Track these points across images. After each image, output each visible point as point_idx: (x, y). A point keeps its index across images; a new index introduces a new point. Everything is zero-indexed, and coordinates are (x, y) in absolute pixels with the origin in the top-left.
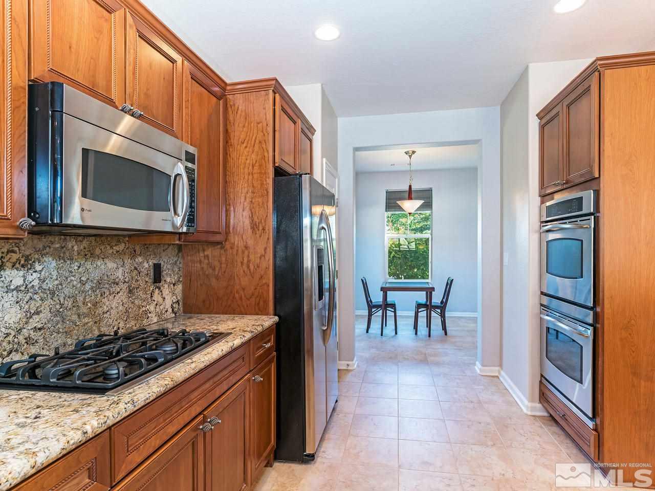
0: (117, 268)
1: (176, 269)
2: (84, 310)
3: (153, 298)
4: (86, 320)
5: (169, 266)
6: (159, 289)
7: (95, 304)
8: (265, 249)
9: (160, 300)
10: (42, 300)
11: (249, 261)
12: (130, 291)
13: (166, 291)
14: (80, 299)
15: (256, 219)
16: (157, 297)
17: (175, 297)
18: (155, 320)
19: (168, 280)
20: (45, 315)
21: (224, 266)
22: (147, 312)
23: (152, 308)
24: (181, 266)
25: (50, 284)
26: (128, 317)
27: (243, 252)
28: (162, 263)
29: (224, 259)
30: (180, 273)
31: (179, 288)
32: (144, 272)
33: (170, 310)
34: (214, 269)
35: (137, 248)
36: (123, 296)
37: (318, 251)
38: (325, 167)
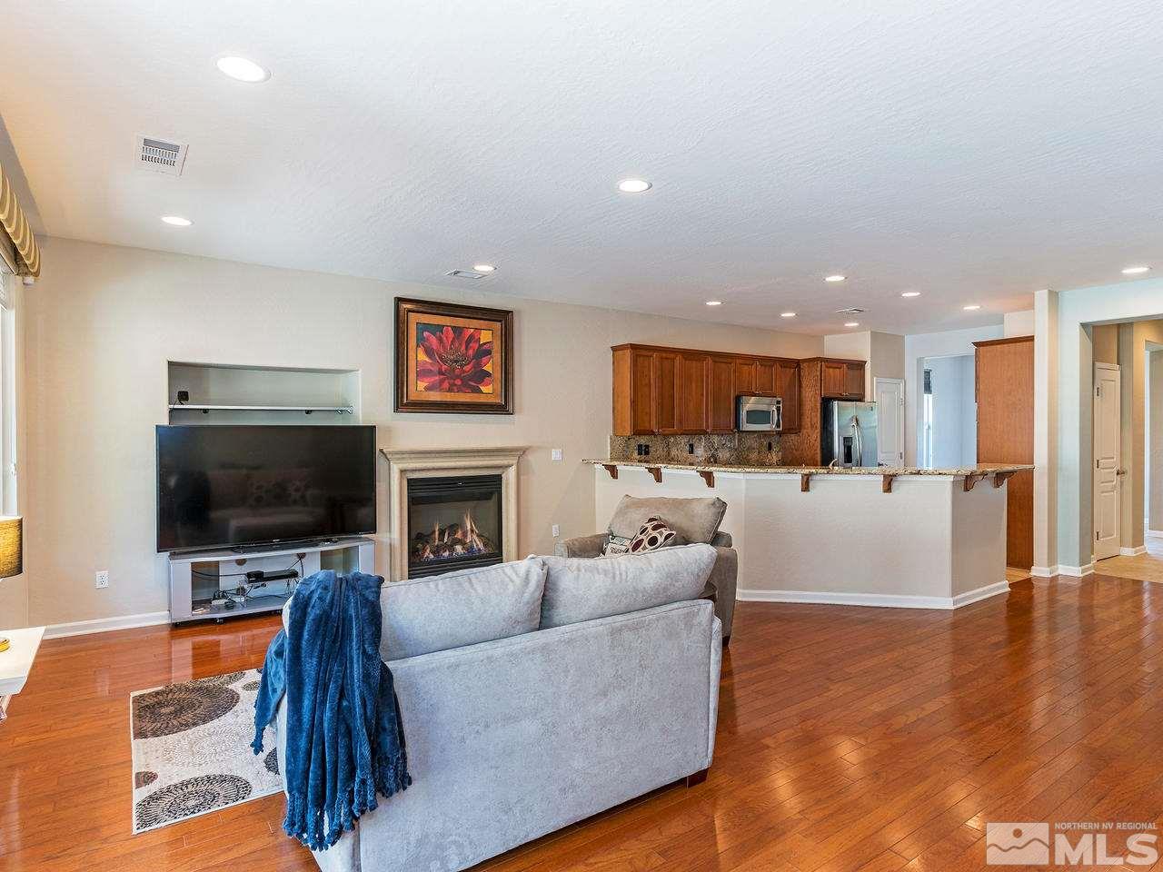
0: (754, 443)
1: (778, 445)
2: (744, 457)
3: (768, 457)
5: (775, 443)
6: (771, 453)
7: (747, 455)
8: (817, 437)
9: (771, 458)
10: (734, 452)
11: (809, 442)
12: (759, 452)
14: (743, 453)
15: (813, 423)
16: (770, 456)
17: (778, 458)
19: (775, 450)
20: (735, 456)
21: (798, 444)
22: (765, 463)
23: (767, 461)
24: (781, 443)
27: (808, 438)
28: (772, 442)
29: (798, 441)
30: (780, 447)
31: (780, 454)
32: (764, 445)
33: (776, 463)
34: (795, 446)
35: (761, 435)
36: (756, 454)
37: (845, 438)
38: (877, 383)
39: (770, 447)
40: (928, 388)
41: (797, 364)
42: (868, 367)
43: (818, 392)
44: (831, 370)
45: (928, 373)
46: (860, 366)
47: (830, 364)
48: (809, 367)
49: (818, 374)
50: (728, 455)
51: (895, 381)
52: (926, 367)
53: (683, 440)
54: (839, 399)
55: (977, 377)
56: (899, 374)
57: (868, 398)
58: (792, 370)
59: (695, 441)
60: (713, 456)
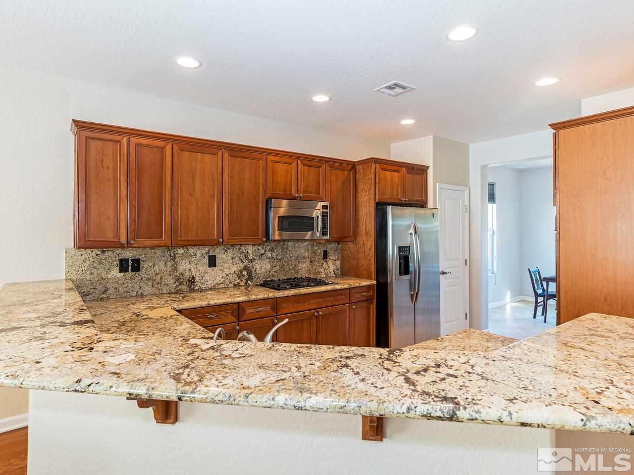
0: (305, 252)
1: (336, 253)
2: (291, 267)
3: (323, 266)
4: (292, 271)
5: (332, 252)
6: (326, 262)
7: (296, 266)
8: (371, 246)
9: (327, 267)
10: (277, 262)
11: (365, 252)
12: (311, 262)
13: (330, 263)
14: (290, 263)
15: (367, 230)
16: (325, 265)
17: (335, 267)
18: (324, 276)
19: (332, 258)
20: (278, 267)
21: (355, 253)
22: (319, 272)
23: (322, 270)
24: (340, 251)
25: (279, 257)
26: (310, 272)
27: (363, 246)
28: (328, 250)
29: (355, 249)
30: (339, 255)
31: (338, 263)
32: (318, 254)
33: (333, 273)
34: (352, 254)
35: (315, 244)
36: (308, 264)
37: (400, 247)
38: (440, 189)
39: (325, 256)
40: (492, 198)
41: (352, 167)
42: (430, 173)
43: (372, 197)
44: (388, 173)
45: (492, 186)
46: (421, 171)
47: (386, 166)
48: (363, 168)
49: (373, 176)
50: (268, 267)
51: (461, 188)
52: (491, 181)
53: (201, 252)
54: (394, 204)
55: (556, 188)
56: (463, 182)
57: (430, 204)
58: (346, 173)
59: (219, 252)
60: (246, 268)
